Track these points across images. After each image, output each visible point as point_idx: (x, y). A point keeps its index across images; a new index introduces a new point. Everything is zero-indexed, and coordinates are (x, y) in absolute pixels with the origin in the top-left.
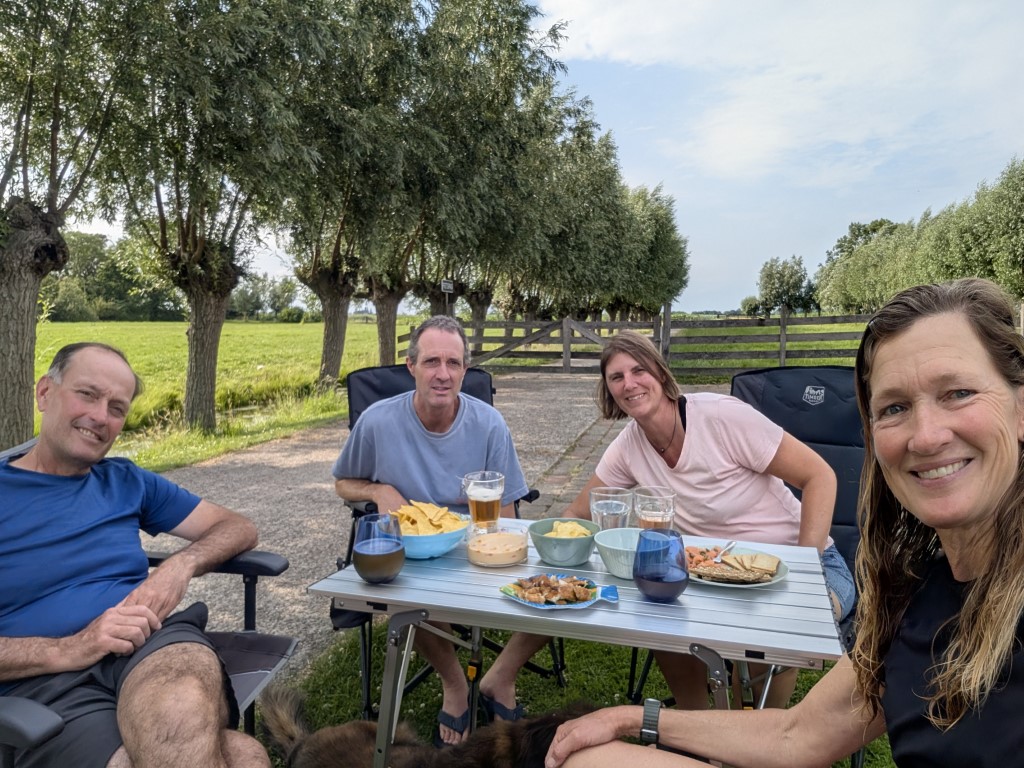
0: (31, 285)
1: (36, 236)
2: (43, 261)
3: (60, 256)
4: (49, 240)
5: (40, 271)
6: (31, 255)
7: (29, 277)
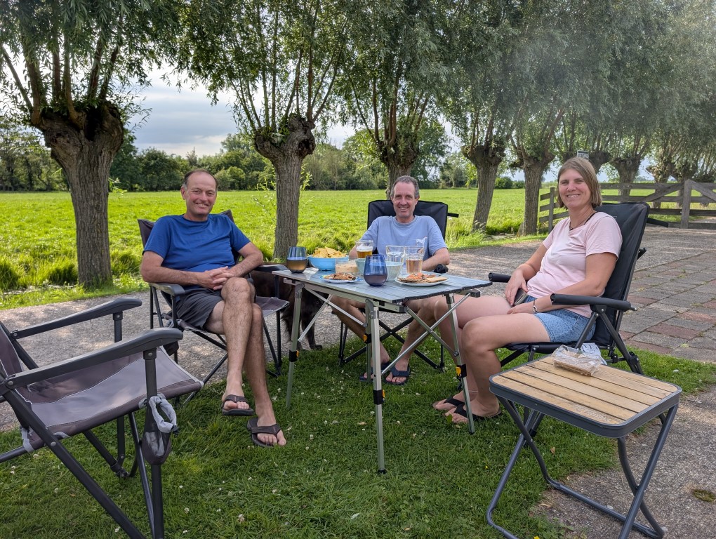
0: (297, 163)
1: (299, 135)
2: (303, 149)
3: (311, 146)
4: (306, 137)
5: (301, 155)
6: (297, 146)
7: (296, 158)
